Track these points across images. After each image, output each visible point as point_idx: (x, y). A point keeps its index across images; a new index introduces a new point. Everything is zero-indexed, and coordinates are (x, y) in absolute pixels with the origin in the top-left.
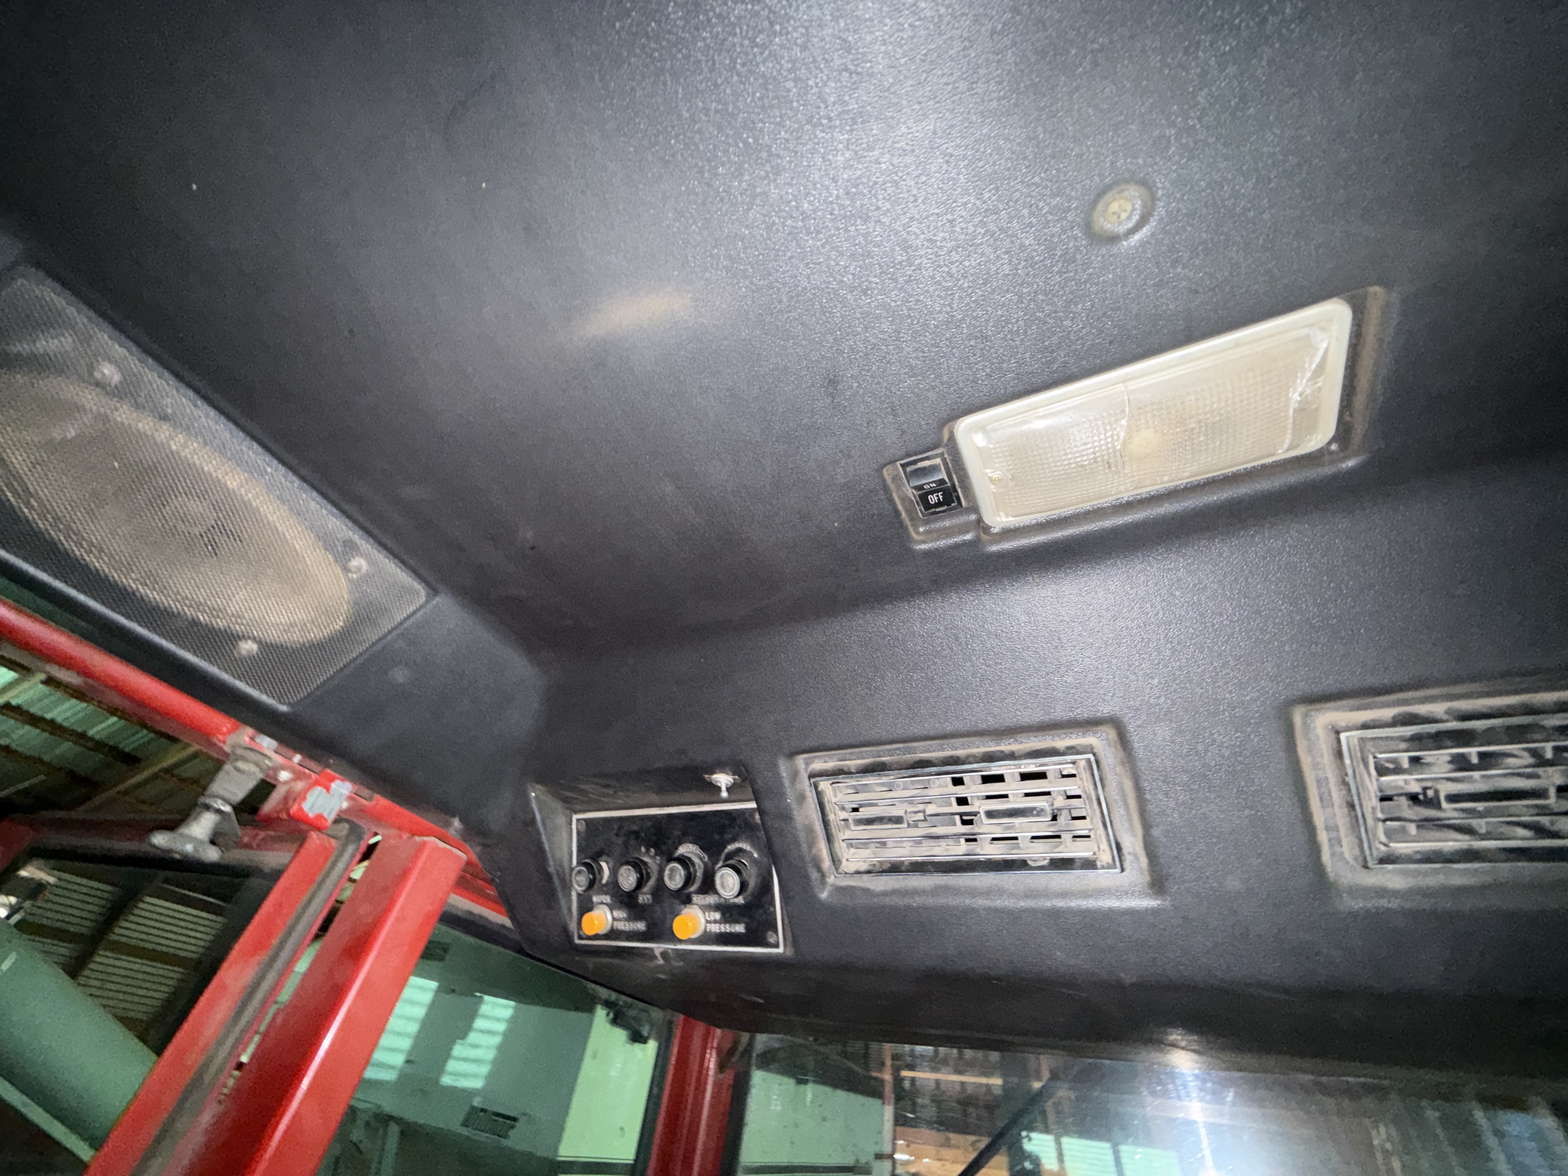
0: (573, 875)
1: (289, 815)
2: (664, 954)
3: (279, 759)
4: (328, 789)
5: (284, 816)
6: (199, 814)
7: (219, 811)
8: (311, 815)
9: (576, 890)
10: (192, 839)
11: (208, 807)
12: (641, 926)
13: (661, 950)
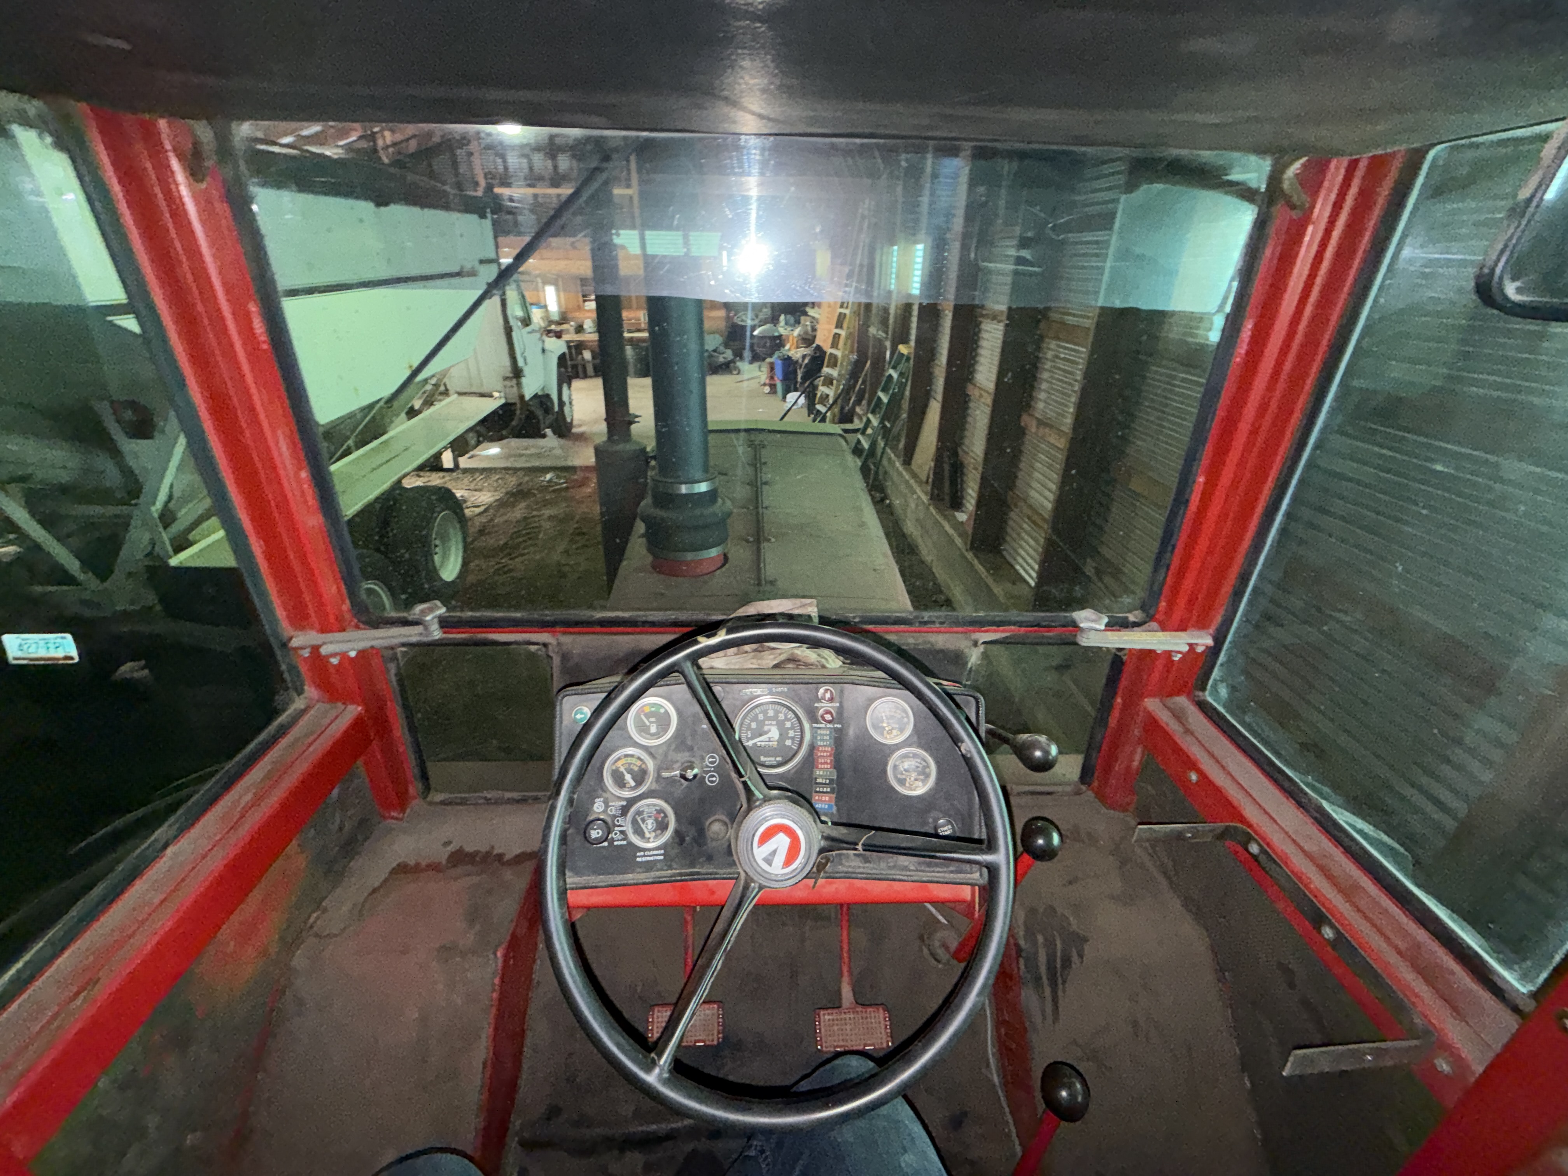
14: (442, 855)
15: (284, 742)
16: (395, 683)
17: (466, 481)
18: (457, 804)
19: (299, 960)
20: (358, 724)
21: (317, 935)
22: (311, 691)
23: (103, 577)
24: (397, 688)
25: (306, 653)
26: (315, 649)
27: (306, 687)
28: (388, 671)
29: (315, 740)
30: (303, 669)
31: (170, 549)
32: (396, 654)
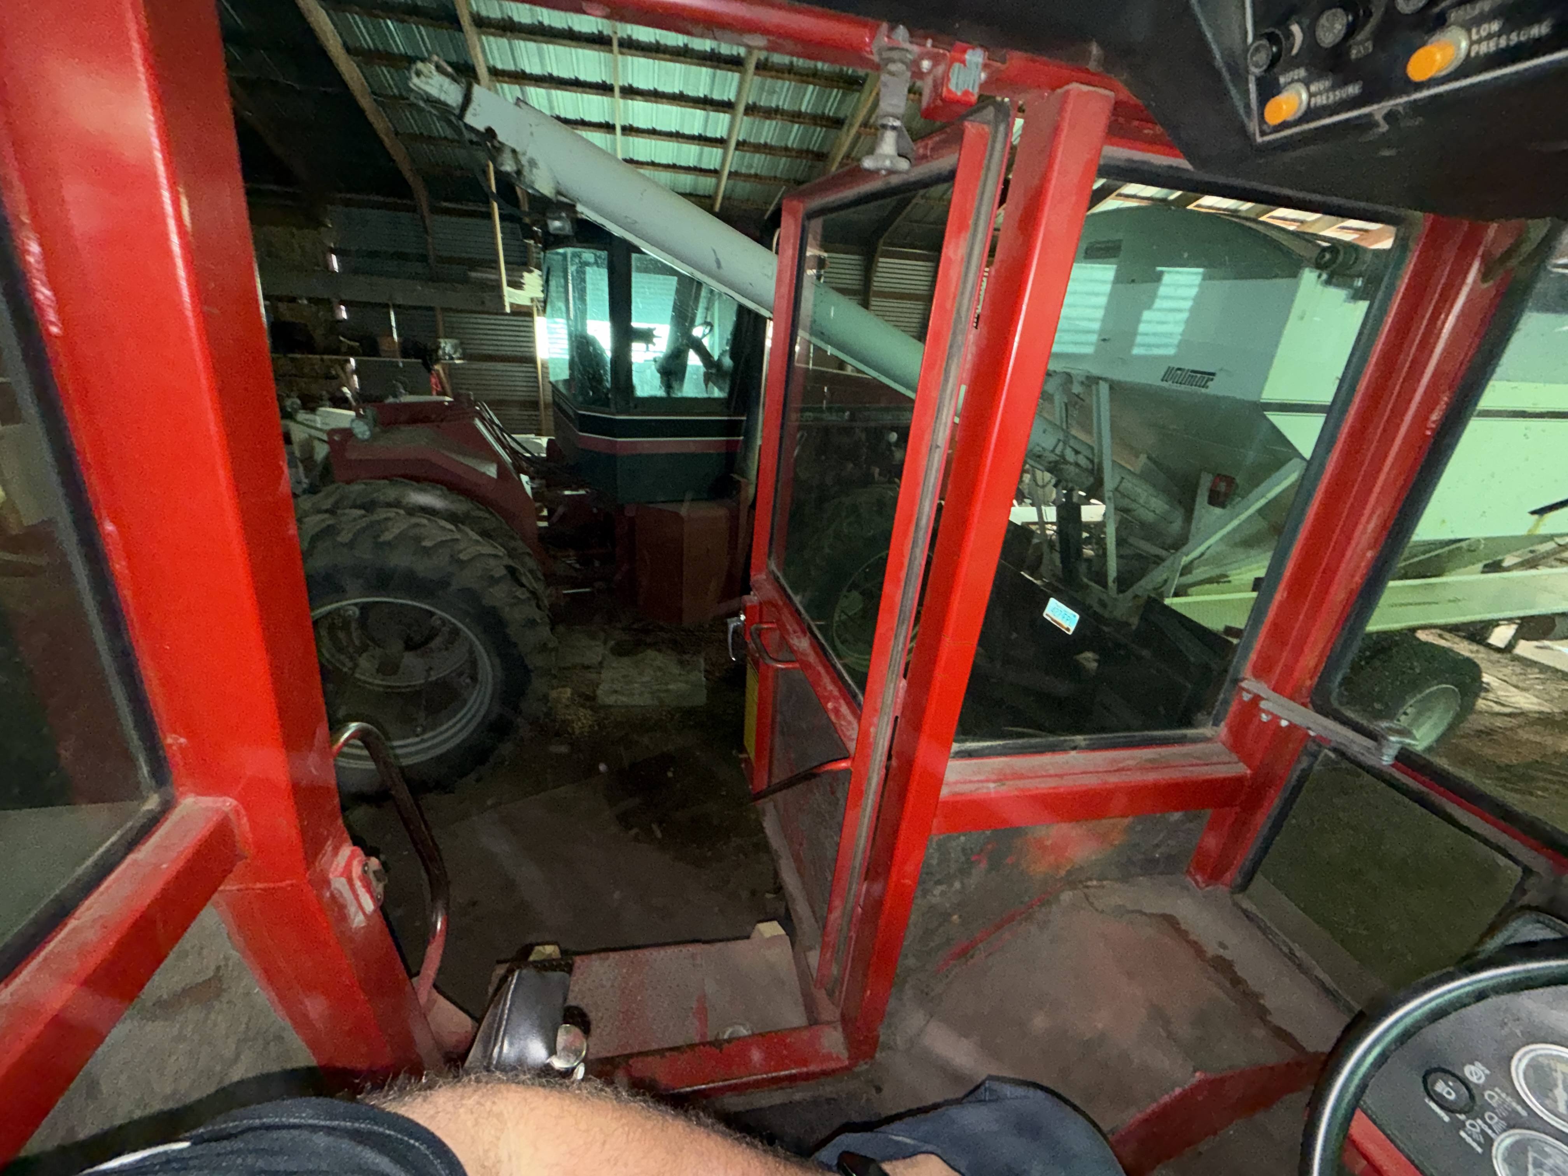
0: (1249, 56)
1: (942, 100)
2: (1390, 116)
3: (915, 49)
4: (963, 62)
5: (939, 102)
6: (882, 135)
7: (894, 128)
8: (959, 93)
9: (1253, 73)
10: (886, 156)
11: (884, 127)
12: (1353, 90)
13: (1385, 111)
14: (1212, 950)
15: (1176, 749)
16: (1295, 777)
17: (1508, 671)
18: (1259, 927)
19: (1067, 896)
20: (1239, 780)
21: (1087, 897)
22: (1223, 730)
23: (1121, 591)
24: (1293, 781)
25: (1246, 697)
26: (1257, 699)
27: (1223, 724)
28: (1299, 761)
29: (1197, 765)
30: (1233, 708)
31: (1172, 591)
32: (1319, 752)
